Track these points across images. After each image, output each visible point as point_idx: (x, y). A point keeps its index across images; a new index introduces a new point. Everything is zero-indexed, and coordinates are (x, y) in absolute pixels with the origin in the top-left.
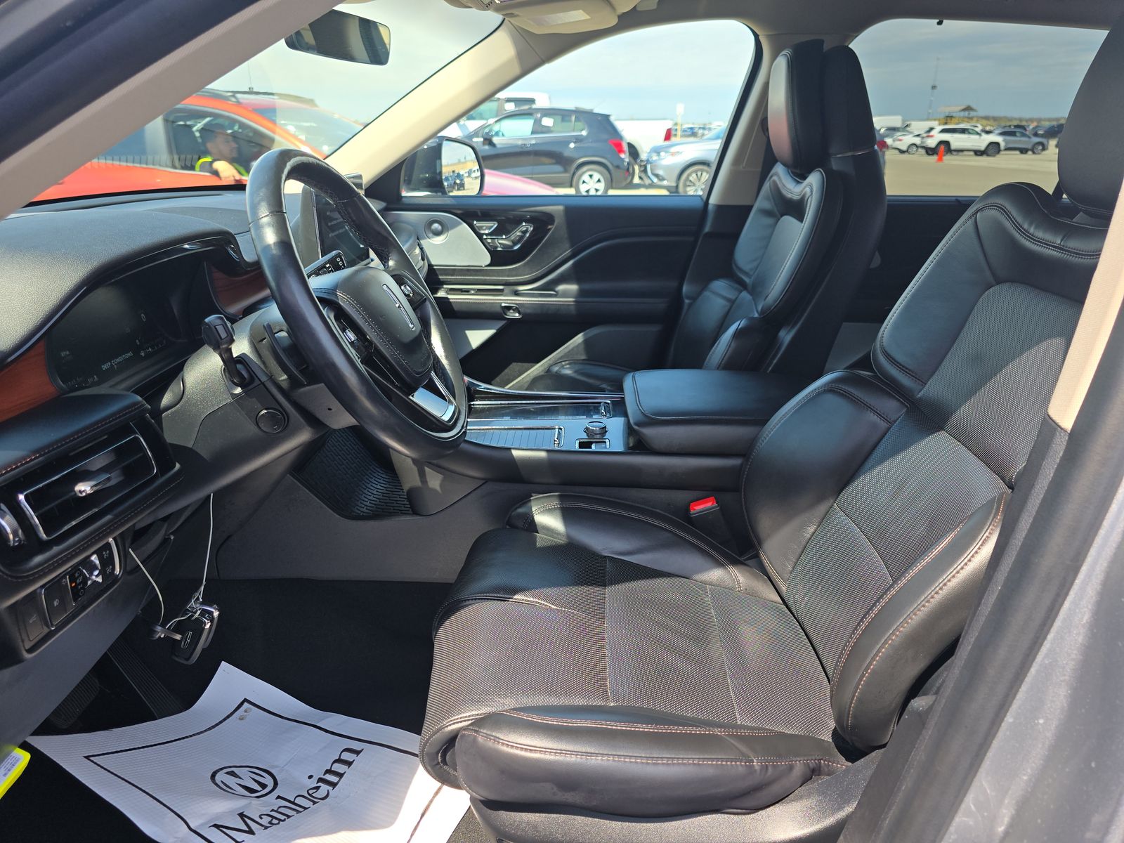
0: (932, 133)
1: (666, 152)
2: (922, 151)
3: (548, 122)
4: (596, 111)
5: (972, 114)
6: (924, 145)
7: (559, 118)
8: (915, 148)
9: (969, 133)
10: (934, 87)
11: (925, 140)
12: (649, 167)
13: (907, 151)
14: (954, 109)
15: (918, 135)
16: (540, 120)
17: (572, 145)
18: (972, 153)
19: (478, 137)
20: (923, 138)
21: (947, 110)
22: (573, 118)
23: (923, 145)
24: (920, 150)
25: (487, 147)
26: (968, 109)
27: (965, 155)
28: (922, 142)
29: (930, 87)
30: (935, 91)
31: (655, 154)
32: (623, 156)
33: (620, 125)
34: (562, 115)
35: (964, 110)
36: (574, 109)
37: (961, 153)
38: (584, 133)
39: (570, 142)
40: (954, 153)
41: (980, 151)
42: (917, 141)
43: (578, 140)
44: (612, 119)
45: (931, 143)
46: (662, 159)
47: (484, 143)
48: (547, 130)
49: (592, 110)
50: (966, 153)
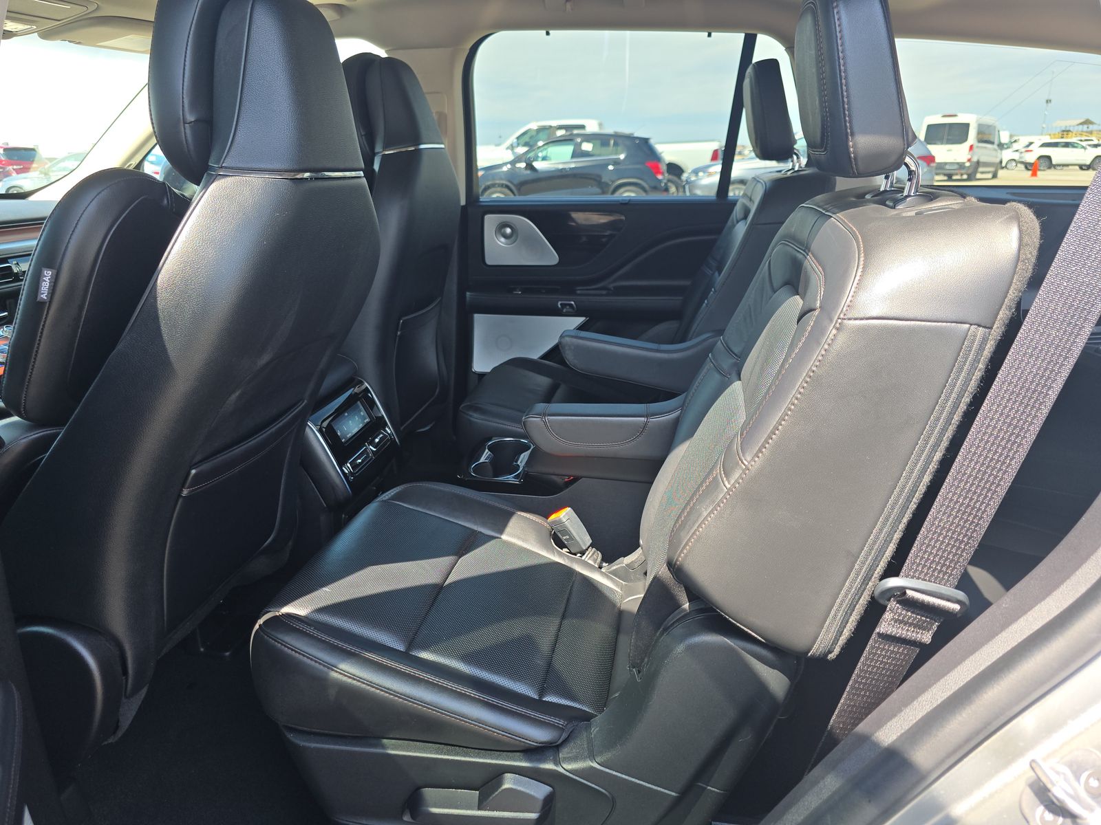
0: (1030, 148)
1: (704, 172)
2: (1022, 167)
3: (587, 147)
4: (637, 134)
5: (1091, 127)
6: (1023, 160)
7: (598, 142)
8: (1014, 164)
9: (1074, 147)
10: (1048, 101)
11: (1023, 155)
12: (687, 187)
13: (1006, 167)
14: (1071, 123)
15: (1017, 151)
16: (580, 144)
17: (611, 167)
18: (1077, 167)
19: (520, 162)
20: (1021, 153)
21: (1063, 124)
22: (612, 142)
23: (1021, 160)
24: (1019, 165)
25: (528, 172)
26: (1087, 122)
27: (1070, 170)
28: (1020, 158)
29: (1045, 101)
30: (1049, 104)
31: (694, 175)
32: (660, 177)
33: (660, 148)
34: (602, 140)
35: (1082, 124)
36: (613, 133)
37: (1065, 168)
38: (622, 157)
39: (609, 165)
40: (1059, 168)
41: (1085, 165)
42: (1016, 156)
43: (616, 163)
44: (652, 142)
45: (1031, 158)
46: (701, 179)
47: (526, 168)
48: (586, 154)
49: (633, 134)
50: (1070, 167)
